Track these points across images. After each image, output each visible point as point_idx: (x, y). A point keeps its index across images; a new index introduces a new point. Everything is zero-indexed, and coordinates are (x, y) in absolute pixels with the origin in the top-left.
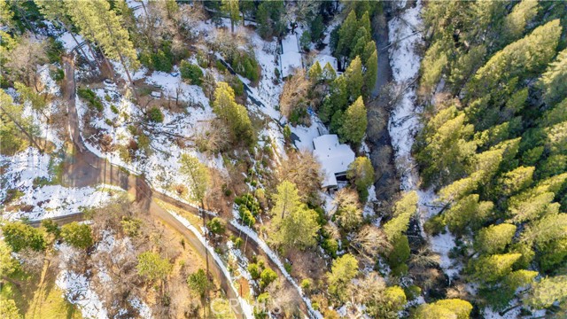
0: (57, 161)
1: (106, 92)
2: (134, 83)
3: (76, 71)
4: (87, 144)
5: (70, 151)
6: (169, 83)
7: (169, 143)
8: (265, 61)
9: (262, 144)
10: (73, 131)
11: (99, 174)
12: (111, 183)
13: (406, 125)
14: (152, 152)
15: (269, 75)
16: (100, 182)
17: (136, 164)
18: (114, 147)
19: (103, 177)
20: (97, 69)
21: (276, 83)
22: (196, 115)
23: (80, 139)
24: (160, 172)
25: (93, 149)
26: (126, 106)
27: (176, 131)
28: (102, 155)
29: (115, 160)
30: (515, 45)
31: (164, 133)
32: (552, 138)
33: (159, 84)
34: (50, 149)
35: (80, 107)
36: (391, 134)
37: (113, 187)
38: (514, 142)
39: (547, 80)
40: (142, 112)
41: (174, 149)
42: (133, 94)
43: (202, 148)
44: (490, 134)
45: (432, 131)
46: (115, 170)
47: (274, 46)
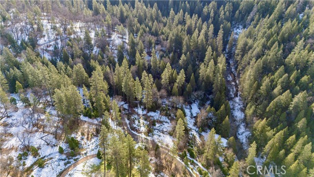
1: (134, 117)
2: (143, 115)
3: (123, 112)
4: (132, 131)
5: (127, 133)
6: (155, 115)
7: (159, 132)
8: (187, 111)
9: (191, 136)
10: (126, 128)
13: (244, 135)
14: (154, 135)
15: (189, 115)
17: (150, 138)
18: (141, 133)
19: (139, 141)
20: (130, 111)
21: (192, 118)
22: (166, 125)
23: (129, 130)
24: (159, 140)
25: (135, 133)
26: (142, 121)
27: (161, 129)
28: (138, 134)
29: (143, 136)
30: (277, 98)
31: (157, 129)
32: (299, 126)
33: (152, 115)
35: (128, 122)
36: (239, 137)
37: (144, 144)
38: (285, 129)
39: (291, 108)
40: (148, 123)
41: (161, 134)
42: (144, 118)
43: (171, 134)
44: (277, 129)
45: (255, 129)
46: (143, 139)
47: (188, 107)
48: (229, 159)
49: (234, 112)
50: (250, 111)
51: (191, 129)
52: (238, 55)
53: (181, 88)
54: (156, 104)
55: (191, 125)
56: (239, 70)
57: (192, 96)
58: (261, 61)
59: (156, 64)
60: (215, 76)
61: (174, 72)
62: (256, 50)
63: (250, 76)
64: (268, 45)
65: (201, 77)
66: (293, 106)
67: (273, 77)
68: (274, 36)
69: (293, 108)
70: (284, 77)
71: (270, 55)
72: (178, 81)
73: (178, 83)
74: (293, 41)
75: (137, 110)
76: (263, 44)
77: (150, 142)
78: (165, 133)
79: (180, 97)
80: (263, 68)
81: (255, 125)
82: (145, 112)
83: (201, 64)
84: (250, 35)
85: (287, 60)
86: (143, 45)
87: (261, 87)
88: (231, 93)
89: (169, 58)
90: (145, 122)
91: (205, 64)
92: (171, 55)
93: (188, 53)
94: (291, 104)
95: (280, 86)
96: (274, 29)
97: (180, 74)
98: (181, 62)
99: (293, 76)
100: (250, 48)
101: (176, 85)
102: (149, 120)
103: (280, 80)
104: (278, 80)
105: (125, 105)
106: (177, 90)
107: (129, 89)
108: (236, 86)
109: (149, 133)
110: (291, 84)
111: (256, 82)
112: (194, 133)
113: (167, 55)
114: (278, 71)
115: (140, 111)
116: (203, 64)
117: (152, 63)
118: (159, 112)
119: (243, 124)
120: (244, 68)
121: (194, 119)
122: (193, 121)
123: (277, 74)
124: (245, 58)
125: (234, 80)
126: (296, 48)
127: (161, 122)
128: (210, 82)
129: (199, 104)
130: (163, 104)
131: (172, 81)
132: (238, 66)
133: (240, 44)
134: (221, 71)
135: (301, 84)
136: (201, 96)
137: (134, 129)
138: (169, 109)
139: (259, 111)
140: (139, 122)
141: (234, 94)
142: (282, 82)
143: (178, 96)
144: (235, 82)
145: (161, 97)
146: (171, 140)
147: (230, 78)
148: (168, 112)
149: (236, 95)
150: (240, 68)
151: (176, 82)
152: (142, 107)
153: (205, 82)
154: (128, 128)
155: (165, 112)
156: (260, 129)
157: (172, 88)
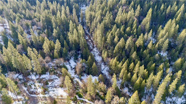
0: (24, 102)
1: (30, 83)
2: (37, 79)
3: (19, 82)
4: (31, 95)
5: (27, 98)
6: (46, 76)
7: (53, 88)
8: (68, 66)
9: (75, 82)
10: (25, 94)
11: (38, 100)
12: (42, 101)
13: (105, 70)
14: (49, 91)
15: (70, 69)
16: (39, 102)
17: (47, 95)
18: (39, 94)
19: (39, 101)
20: (25, 80)
21: (72, 70)
22: (56, 81)
23: (28, 95)
24: (54, 94)
25: (34, 95)
26: (37, 84)
27: (53, 85)
28: (37, 96)
29: (41, 96)
30: (118, 44)
31: (51, 86)
32: (133, 57)
33: (44, 77)
34: (21, 100)
35: (25, 89)
36: (103, 73)
37: (43, 102)
38: (127, 60)
39: (126, 48)
40: (43, 84)
41: (55, 89)
42: (38, 81)
43: (62, 86)
44: (122, 62)
45: (111, 65)
46: (42, 98)
47: (68, 63)
48: (103, 89)
49: (95, 58)
50: (105, 55)
51: (74, 78)
52: (88, 23)
53: (60, 52)
54: (45, 69)
55: (73, 75)
56: (91, 32)
57: (68, 55)
58: (103, 24)
59: (36, 39)
60: (79, 39)
61: (51, 42)
62: (98, 18)
63: (99, 34)
64: (103, 13)
65: (70, 41)
66: (127, 46)
67: (111, 32)
68: (105, 8)
69: (128, 47)
70: (117, 30)
71: (106, 20)
72: (56, 48)
73: (57, 49)
74: (116, 9)
75: (30, 77)
76: (100, 13)
77: (47, 98)
78: (57, 87)
79: (61, 58)
80: (105, 28)
81: (111, 63)
82: (38, 77)
83: (68, 33)
84: (91, 10)
85: (116, 20)
86: (22, 28)
87: (108, 39)
88: (91, 47)
89: (45, 33)
90: (40, 84)
91: (70, 32)
92: (46, 31)
93: (58, 27)
94: (126, 45)
95: (117, 36)
96: (104, 4)
97: (57, 43)
98: (54, 34)
99: (121, 29)
100: (94, 17)
101: (55, 51)
102: (42, 81)
103: (116, 33)
104: (115, 33)
105: (20, 76)
106: (57, 54)
107: (19, 64)
108: (92, 42)
109: (45, 92)
110: (122, 33)
111: (104, 37)
112: (77, 79)
113: (43, 32)
114: (113, 28)
115: (33, 77)
116: (69, 33)
117: (33, 40)
118: (48, 73)
119: (103, 63)
120: (94, 30)
121: (73, 70)
122: (73, 71)
123: (113, 30)
124: (92, 24)
125: (90, 38)
126: (118, 12)
127: (52, 80)
128: (77, 43)
129: (74, 59)
130: (50, 67)
131: (52, 49)
132: (90, 29)
133: (88, 16)
134: (82, 35)
135: (127, 32)
136: (74, 53)
137: (32, 93)
138: (55, 69)
139: (110, 54)
140: (35, 86)
141: (92, 47)
142: (118, 34)
143: (59, 59)
144: (91, 39)
145: (47, 62)
146: (63, 91)
147: (87, 38)
148: (55, 71)
149: (94, 47)
150: (91, 30)
151: (55, 49)
152: (34, 73)
153: (74, 44)
154: (27, 94)
155: (53, 72)
156: (114, 64)
157: (53, 54)
